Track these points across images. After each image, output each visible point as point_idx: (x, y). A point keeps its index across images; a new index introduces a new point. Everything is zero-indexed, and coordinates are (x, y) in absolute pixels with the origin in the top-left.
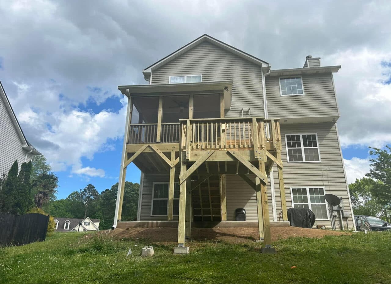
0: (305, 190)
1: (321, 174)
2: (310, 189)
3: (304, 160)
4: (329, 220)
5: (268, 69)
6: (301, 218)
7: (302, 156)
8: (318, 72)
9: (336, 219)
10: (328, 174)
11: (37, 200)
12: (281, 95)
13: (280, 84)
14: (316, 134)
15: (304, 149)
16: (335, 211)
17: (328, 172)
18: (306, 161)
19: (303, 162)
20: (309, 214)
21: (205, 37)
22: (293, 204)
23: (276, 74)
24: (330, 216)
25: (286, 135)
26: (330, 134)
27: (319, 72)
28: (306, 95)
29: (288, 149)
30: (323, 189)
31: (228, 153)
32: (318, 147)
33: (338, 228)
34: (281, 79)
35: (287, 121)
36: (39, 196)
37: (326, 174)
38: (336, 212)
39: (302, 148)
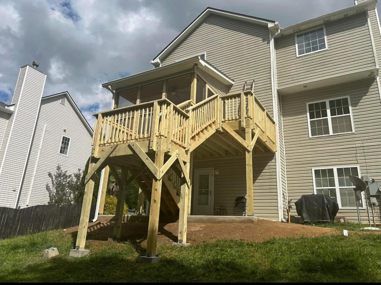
0: (331, 171)
1: (355, 149)
2: (338, 169)
3: (331, 133)
4: (364, 208)
5: (276, 28)
6: (316, 207)
7: (328, 128)
8: (347, 15)
9: (375, 208)
10: (365, 148)
11: (111, 189)
12: (298, 56)
13: (296, 42)
14: (349, 97)
15: (332, 118)
16: (373, 196)
17: (365, 145)
18: (333, 133)
19: (330, 135)
20: (326, 202)
21: (208, 10)
22: (315, 188)
23: (291, 31)
24: (367, 204)
25: (307, 104)
26: (368, 94)
27: (349, 15)
28: (330, 49)
29: (311, 121)
30: (357, 168)
31: (129, 146)
32: (351, 114)
33: (378, 220)
34: (298, 36)
35: (306, 86)
36: (112, 186)
37: (362, 148)
38: (375, 198)
39: (329, 117)
